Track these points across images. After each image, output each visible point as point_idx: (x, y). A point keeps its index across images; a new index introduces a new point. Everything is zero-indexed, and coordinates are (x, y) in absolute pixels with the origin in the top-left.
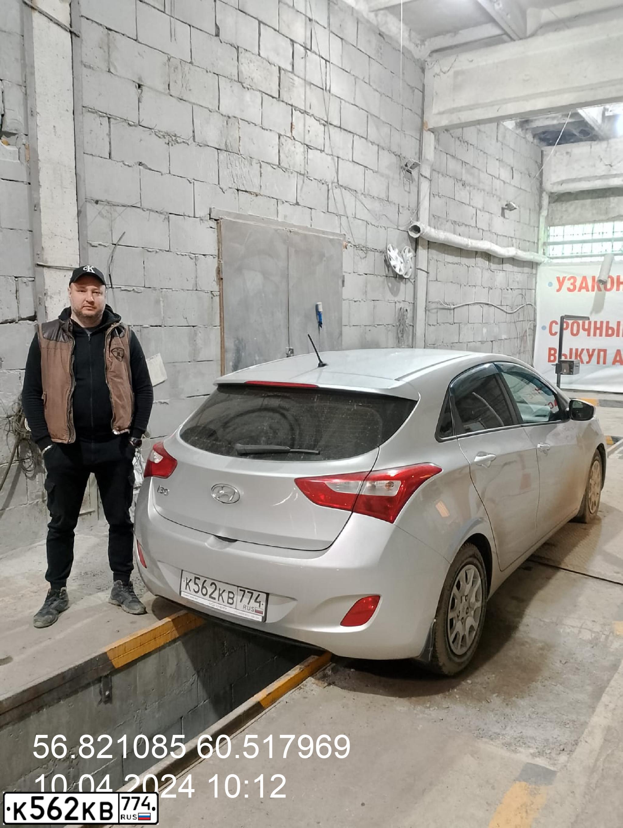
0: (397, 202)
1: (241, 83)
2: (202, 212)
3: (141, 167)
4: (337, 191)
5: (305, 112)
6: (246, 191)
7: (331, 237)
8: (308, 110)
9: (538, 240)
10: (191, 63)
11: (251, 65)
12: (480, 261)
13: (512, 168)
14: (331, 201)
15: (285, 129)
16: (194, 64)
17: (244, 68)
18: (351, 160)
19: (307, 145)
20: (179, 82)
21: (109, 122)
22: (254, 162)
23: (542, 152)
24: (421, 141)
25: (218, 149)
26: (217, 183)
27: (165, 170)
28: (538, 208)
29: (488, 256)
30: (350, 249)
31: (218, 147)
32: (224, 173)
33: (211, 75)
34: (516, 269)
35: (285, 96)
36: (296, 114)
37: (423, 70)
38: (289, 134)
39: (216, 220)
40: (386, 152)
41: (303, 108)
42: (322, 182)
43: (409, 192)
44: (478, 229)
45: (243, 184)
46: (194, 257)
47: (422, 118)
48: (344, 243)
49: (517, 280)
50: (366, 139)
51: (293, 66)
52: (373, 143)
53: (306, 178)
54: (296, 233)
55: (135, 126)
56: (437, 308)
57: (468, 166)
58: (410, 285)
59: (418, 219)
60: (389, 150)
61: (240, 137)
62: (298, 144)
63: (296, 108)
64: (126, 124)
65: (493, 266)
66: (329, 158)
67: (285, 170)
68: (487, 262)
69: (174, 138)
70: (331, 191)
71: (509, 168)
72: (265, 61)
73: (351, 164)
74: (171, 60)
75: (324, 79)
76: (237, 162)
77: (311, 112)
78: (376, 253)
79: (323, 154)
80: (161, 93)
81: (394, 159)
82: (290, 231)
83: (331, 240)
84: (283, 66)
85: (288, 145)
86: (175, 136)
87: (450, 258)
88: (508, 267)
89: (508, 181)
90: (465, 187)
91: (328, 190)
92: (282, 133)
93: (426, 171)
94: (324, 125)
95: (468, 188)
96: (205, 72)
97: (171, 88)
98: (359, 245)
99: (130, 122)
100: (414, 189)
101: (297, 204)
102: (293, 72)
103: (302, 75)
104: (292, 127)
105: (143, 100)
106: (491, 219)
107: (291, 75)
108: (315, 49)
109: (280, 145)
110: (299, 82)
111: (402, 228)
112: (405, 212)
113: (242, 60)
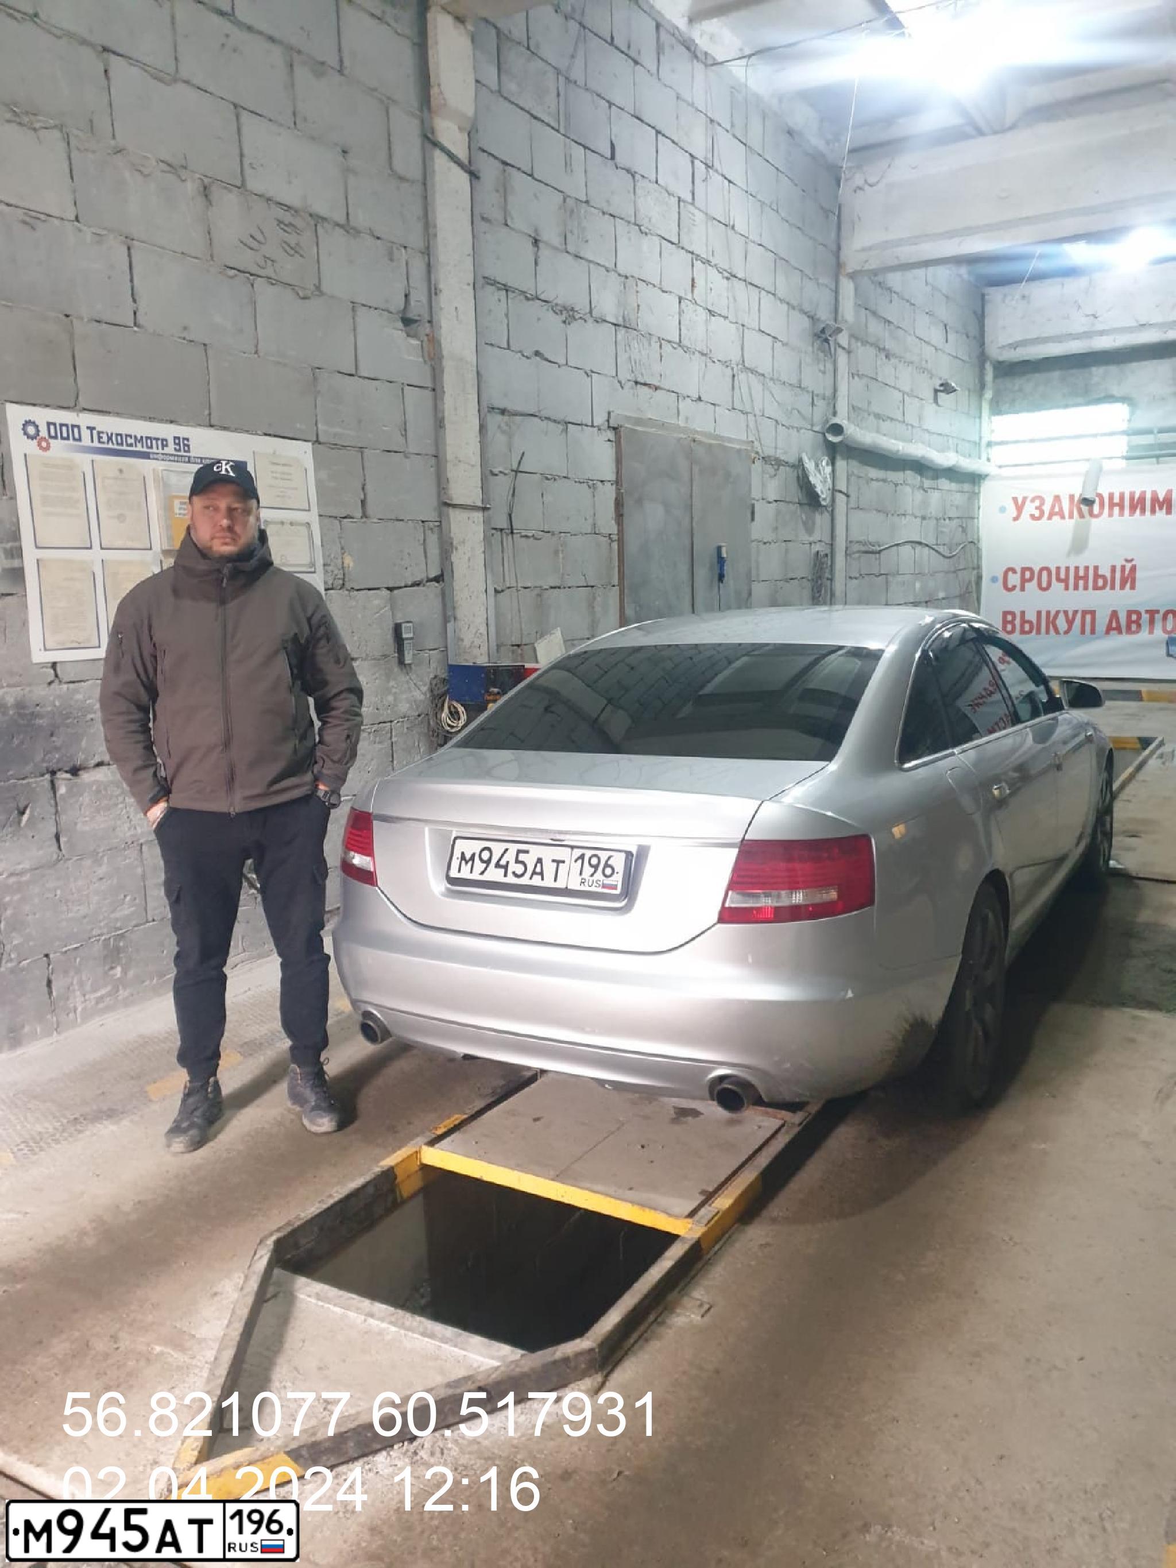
0: (810, 389)
1: (639, 226)
2: (600, 420)
3: (538, 358)
4: (742, 377)
5: (706, 261)
6: (645, 384)
7: (738, 447)
8: (711, 258)
9: (980, 438)
11: (649, 197)
12: (909, 474)
13: (945, 326)
14: (736, 392)
15: (684, 290)
16: (592, 203)
17: (640, 201)
18: (757, 329)
19: (709, 311)
20: (576, 232)
21: (507, 298)
22: (654, 339)
23: (983, 296)
24: (836, 292)
25: (615, 325)
26: (614, 374)
27: (562, 361)
28: (978, 387)
29: (920, 467)
30: (758, 463)
31: (615, 322)
32: (622, 358)
33: (607, 216)
34: (954, 486)
35: (685, 243)
36: (698, 263)
37: (837, 182)
38: (689, 297)
39: (615, 429)
40: (797, 313)
41: (704, 255)
42: (726, 364)
43: (824, 373)
44: (907, 425)
45: (642, 375)
46: (592, 485)
47: (838, 257)
48: (753, 455)
49: (956, 503)
50: (774, 294)
51: (693, 194)
52: (782, 301)
53: (708, 360)
54: (700, 443)
55: (533, 299)
56: (859, 552)
57: (892, 327)
58: (827, 516)
59: (835, 414)
60: (801, 310)
61: (638, 306)
62: (700, 310)
63: (698, 257)
64: (522, 297)
65: (927, 483)
66: (734, 326)
67: (686, 349)
68: (919, 478)
69: (571, 313)
70: (736, 378)
71: (942, 327)
72: (663, 191)
73: (758, 335)
74: (568, 200)
75: (727, 210)
76: (635, 341)
77: (713, 260)
78: (788, 468)
79: (727, 321)
80: (556, 248)
81: (806, 322)
82: (694, 441)
83: (739, 451)
84: (683, 197)
85: (689, 311)
86: (572, 309)
87: (874, 473)
88: (944, 484)
89: (940, 346)
90: (889, 359)
91: (734, 376)
92: (683, 295)
93: (844, 339)
94: (728, 279)
95: (893, 360)
96: (601, 214)
97: (568, 242)
98: (769, 457)
99: (528, 295)
100: (829, 366)
101: (700, 399)
102: (693, 204)
103: (703, 207)
104: (693, 286)
105: (540, 261)
106: (921, 408)
107: (691, 208)
108: (717, 165)
109: (681, 313)
110: (699, 216)
111: (817, 428)
112: (820, 403)
113: (639, 191)
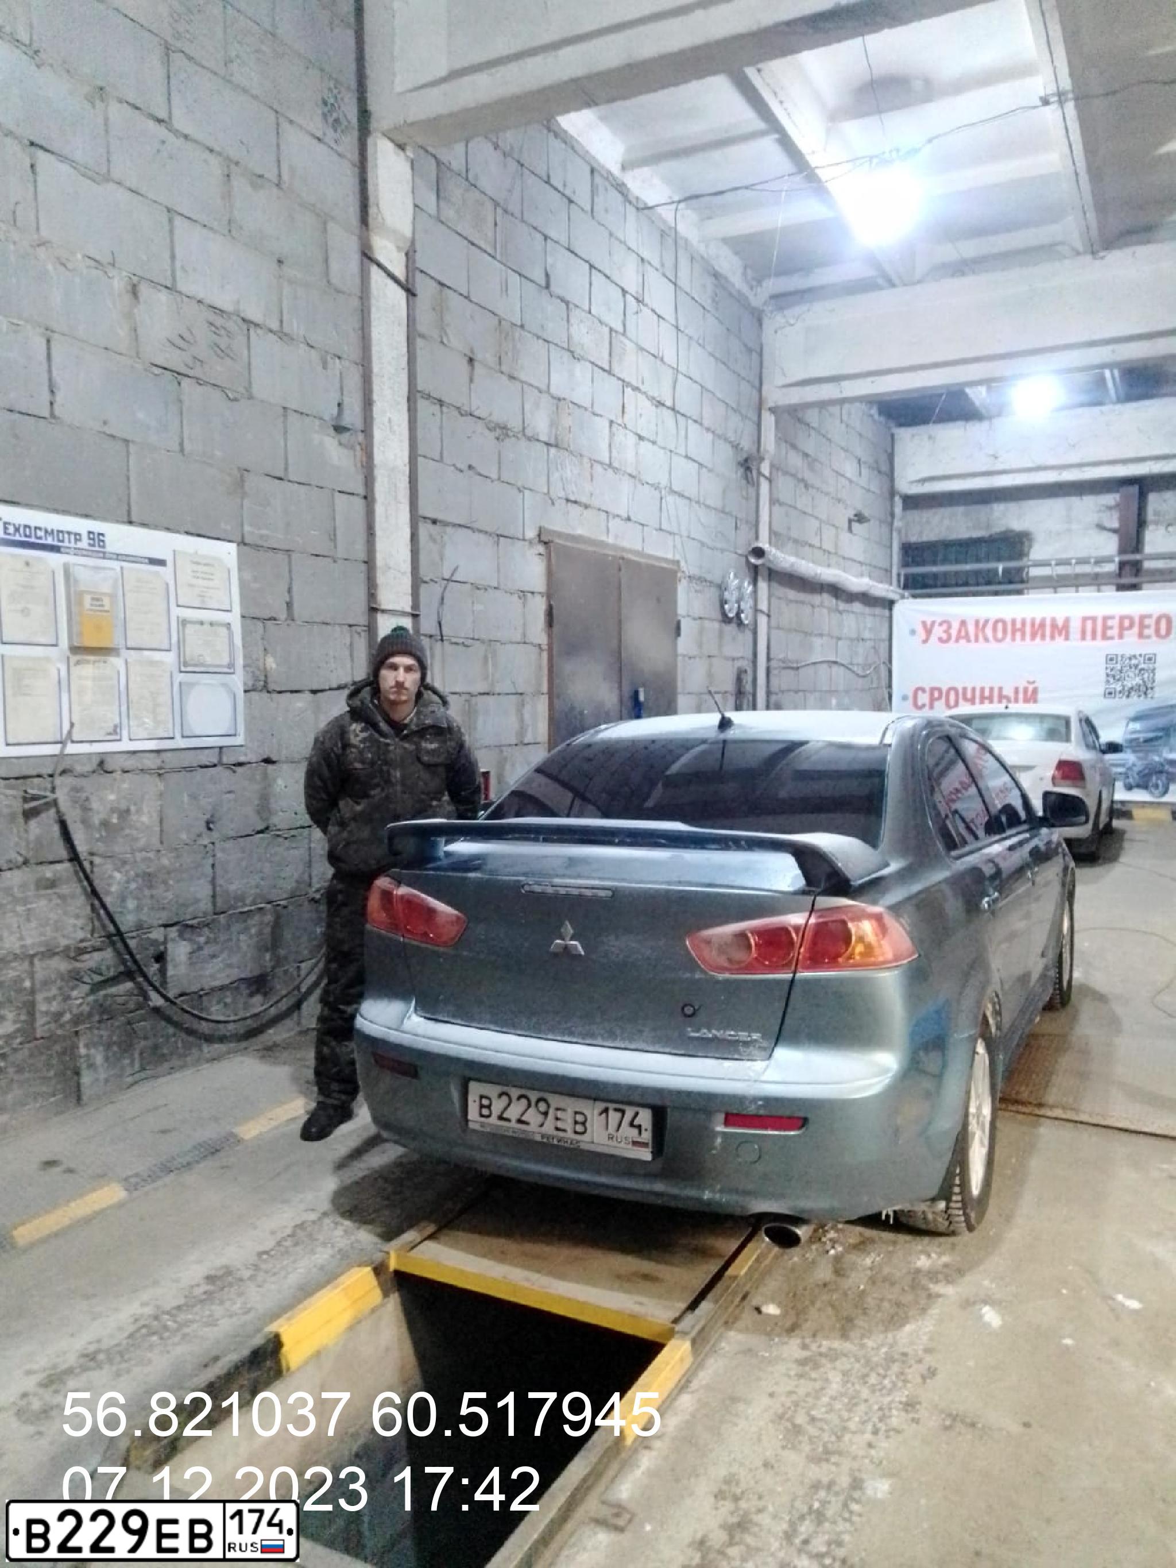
0: (734, 514)
1: (572, 352)
2: (531, 534)
3: (471, 473)
4: (670, 499)
5: (636, 389)
6: (575, 502)
7: (665, 566)
8: (640, 386)
9: (891, 566)
10: (522, 326)
11: (582, 326)
12: (827, 599)
13: (859, 461)
14: (664, 514)
15: (614, 414)
16: (526, 328)
17: (574, 330)
18: (684, 455)
19: (639, 435)
20: (510, 354)
21: (442, 412)
22: (586, 460)
23: (892, 436)
24: (759, 425)
25: (547, 444)
26: (546, 492)
27: (494, 476)
28: (889, 519)
29: (835, 590)
30: (685, 582)
31: (547, 441)
32: (555, 476)
33: (541, 341)
34: (867, 610)
35: (616, 370)
36: (628, 391)
37: (761, 325)
39: (546, 543)
40: (721, 442)
41: (634, 383)
42: (656, 487)
43: (747, 499)
44: (824, 551)
45: (573, 493)
46: (523, 594)
47: (760, 390)
48: (678, 574)
49: (868, 626)
50: (701, 424)
51: (624, 326)
52: (708, 429)
53: (637, 482)
54: (629, 560)
55: (466, 415)
56: (779, 668)
57: (810, 460)
58: (749, 635)
59: (757, 538)
60: (726, 440)
61: (570, 427)
62: (631, 435)
63: (629, 384)
64: (456, 413)
65: (842, 606)
66: (662, 451)
67: (616, 470)
68: (835, 600)
69: (504, 431)
70: (664, 500)
71: (855, 462)
72: (595, 320)
73: (685, 460)
74: (503, 323)
75: (657, 343)
76: (567, 461)
77: (643, 388)
78: (712, 588)
79: (655, 447)
80: (491, 368)
81: (729, 451)
82: (622, 558)
83: (664, 570)
84: (613, 325)
85: (620, 434)
86: (506, 427)
87: (792, 594)
88: (857, 606)
89: (854, 479)
90: (808, 490)
91: (661, 498)
92: (613, 418)
93: (765, 468)
94: (657, 406)
95: (811, 491)
96: (535, 339)
97: (502, 363)
98: (695, 576)
99: (463, 411)
100: (752, 495)
101: (629, 519)
102: (624, 334)
103: (634, 338)
104: (623, 412)
105: (475, 379)
106: (837, 536)
107: (622, 338)
108: (647, 300)
109: (612, 435)
110: (630, 346)
111: (740, 552)
112: (744, 528)
113: (572, 321)
